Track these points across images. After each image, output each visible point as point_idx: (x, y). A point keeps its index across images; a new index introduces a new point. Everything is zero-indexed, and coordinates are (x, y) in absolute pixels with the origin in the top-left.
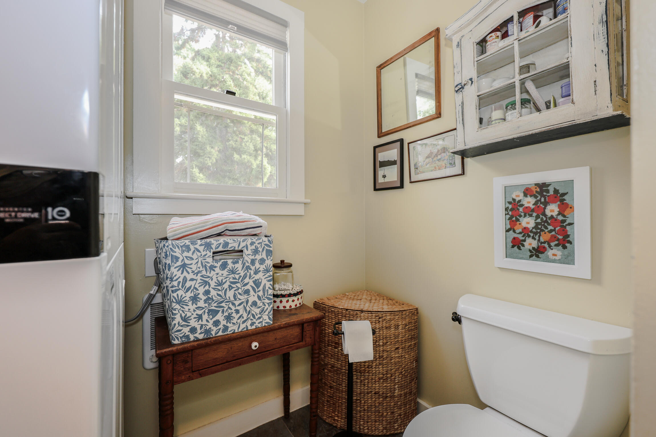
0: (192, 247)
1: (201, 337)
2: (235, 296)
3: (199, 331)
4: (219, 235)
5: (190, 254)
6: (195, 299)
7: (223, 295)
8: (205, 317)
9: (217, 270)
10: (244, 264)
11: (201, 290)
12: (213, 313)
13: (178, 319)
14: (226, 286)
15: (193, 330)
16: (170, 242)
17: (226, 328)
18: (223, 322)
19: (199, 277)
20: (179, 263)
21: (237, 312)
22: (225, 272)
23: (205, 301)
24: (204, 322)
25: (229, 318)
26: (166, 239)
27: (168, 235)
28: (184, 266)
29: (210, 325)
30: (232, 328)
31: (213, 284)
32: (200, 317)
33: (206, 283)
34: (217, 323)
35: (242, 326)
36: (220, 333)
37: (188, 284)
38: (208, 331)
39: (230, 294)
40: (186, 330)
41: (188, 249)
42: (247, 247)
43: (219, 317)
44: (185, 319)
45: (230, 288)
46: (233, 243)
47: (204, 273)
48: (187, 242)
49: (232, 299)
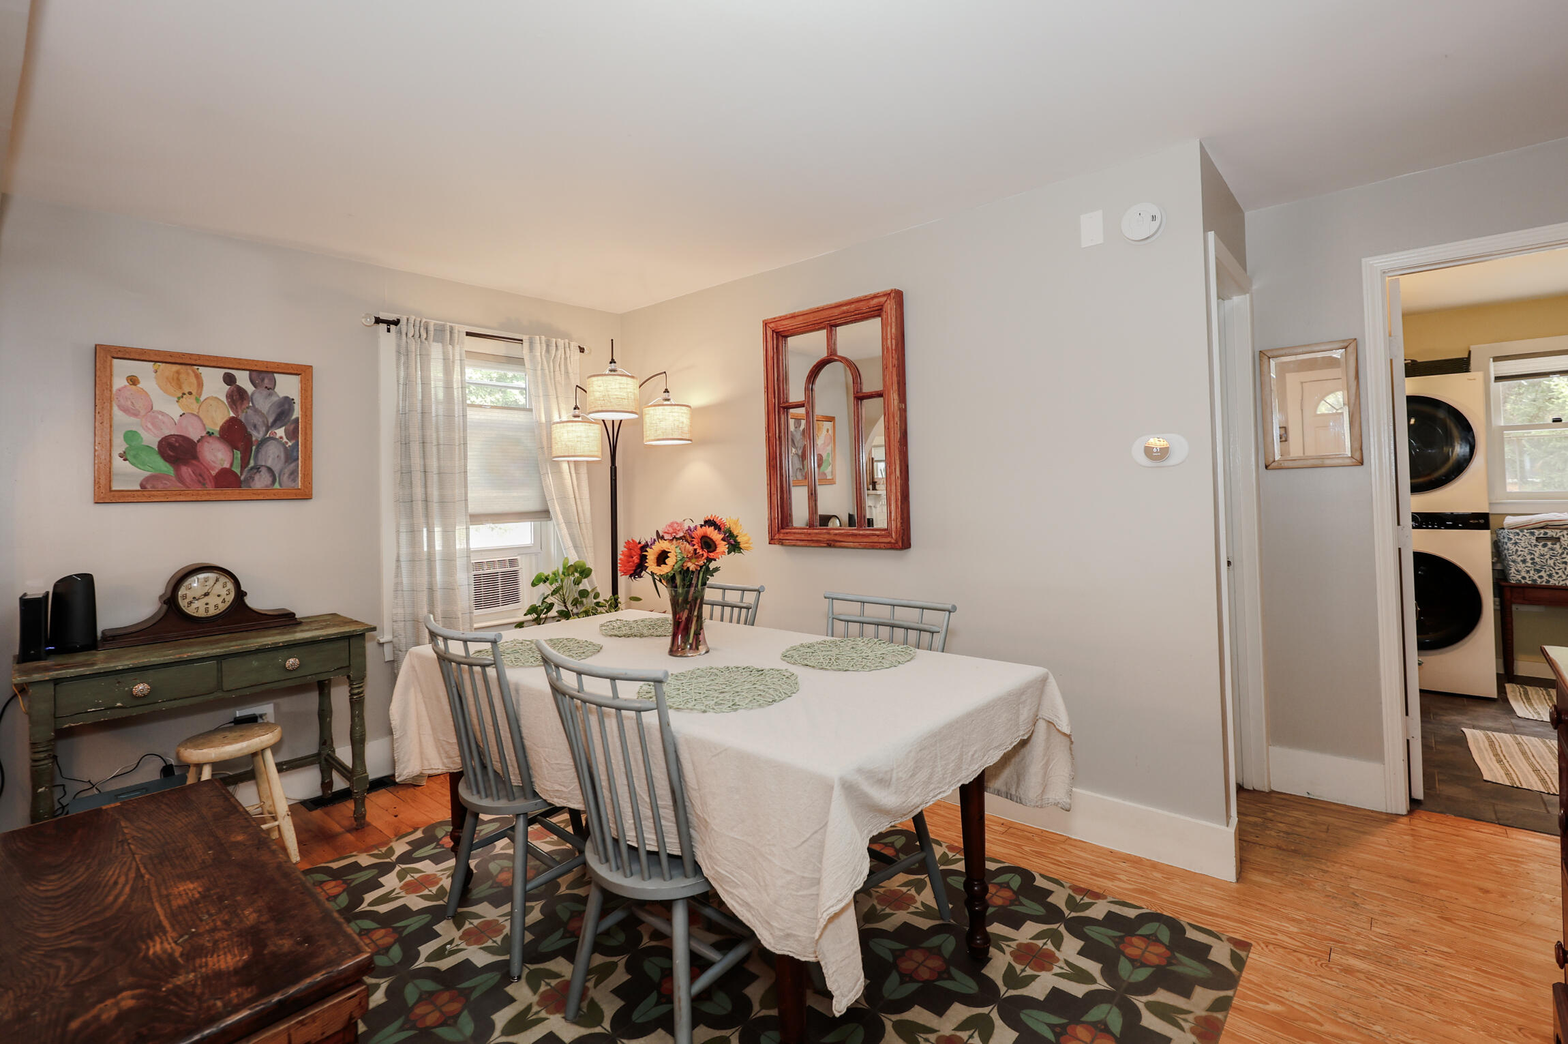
0: (1521, 534)
1: (1530, 582)
2: (1554, 564)
3: (1528, 579)
4: (1542, 528)
5: (1520, 537)
6: (1524, 561)
7: (1544, 561)
8: (1532, 572)
9: (1540, 547)
10: (1561, 546)
11: (1528, 557)
12: (1539, 571)
13: (1513, 570)
14: (1547, 557)
15: (1524, 578)
16: (1506, 530)
17: (1548, 581)
18: (1546, 578)
19: (1526, 550)
20: (1513, 541)
21: (1557, 573)
22: (1546, 549)
23: (1532, 564)
24: (1531, 575)
25: (1550, 576)
26: (1503, 529)
27: (1505, 526)
28: (1516, 543)
29: (1536, 577)
30: (1552, 582)
31: (1537, 555)
32: (1528, 572)
33: (1532, 554)
34: (1541, 577)
35: (1561, 583)
36: (1544, 583)
37: (1519, 553)
38: (1534, 581)
39: (1551, 562)
40: (1519, 577)
41: (1518, 534)
42: (1563, 536)
43: (1542, 573)
44: (1518, 571)
45: (1551, 559)
46: (1550, 533)
47: (1530, 548)
48: (1518, 531)
49: (1552, 565)
